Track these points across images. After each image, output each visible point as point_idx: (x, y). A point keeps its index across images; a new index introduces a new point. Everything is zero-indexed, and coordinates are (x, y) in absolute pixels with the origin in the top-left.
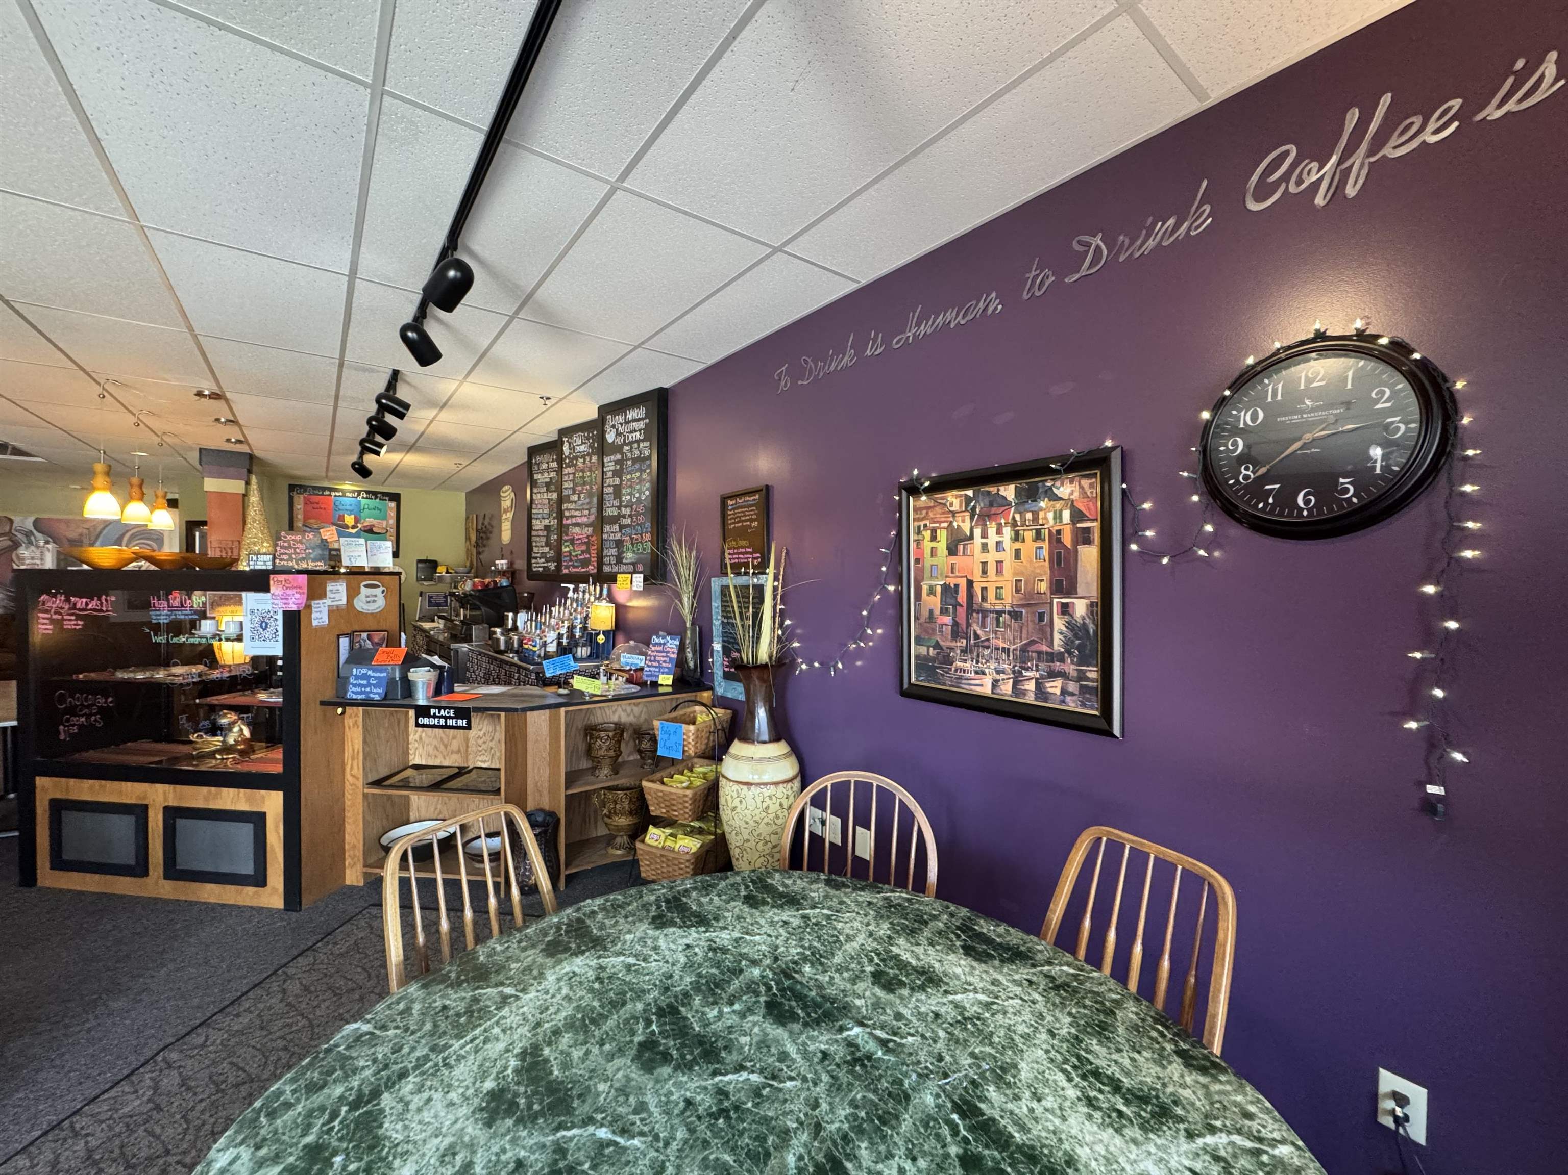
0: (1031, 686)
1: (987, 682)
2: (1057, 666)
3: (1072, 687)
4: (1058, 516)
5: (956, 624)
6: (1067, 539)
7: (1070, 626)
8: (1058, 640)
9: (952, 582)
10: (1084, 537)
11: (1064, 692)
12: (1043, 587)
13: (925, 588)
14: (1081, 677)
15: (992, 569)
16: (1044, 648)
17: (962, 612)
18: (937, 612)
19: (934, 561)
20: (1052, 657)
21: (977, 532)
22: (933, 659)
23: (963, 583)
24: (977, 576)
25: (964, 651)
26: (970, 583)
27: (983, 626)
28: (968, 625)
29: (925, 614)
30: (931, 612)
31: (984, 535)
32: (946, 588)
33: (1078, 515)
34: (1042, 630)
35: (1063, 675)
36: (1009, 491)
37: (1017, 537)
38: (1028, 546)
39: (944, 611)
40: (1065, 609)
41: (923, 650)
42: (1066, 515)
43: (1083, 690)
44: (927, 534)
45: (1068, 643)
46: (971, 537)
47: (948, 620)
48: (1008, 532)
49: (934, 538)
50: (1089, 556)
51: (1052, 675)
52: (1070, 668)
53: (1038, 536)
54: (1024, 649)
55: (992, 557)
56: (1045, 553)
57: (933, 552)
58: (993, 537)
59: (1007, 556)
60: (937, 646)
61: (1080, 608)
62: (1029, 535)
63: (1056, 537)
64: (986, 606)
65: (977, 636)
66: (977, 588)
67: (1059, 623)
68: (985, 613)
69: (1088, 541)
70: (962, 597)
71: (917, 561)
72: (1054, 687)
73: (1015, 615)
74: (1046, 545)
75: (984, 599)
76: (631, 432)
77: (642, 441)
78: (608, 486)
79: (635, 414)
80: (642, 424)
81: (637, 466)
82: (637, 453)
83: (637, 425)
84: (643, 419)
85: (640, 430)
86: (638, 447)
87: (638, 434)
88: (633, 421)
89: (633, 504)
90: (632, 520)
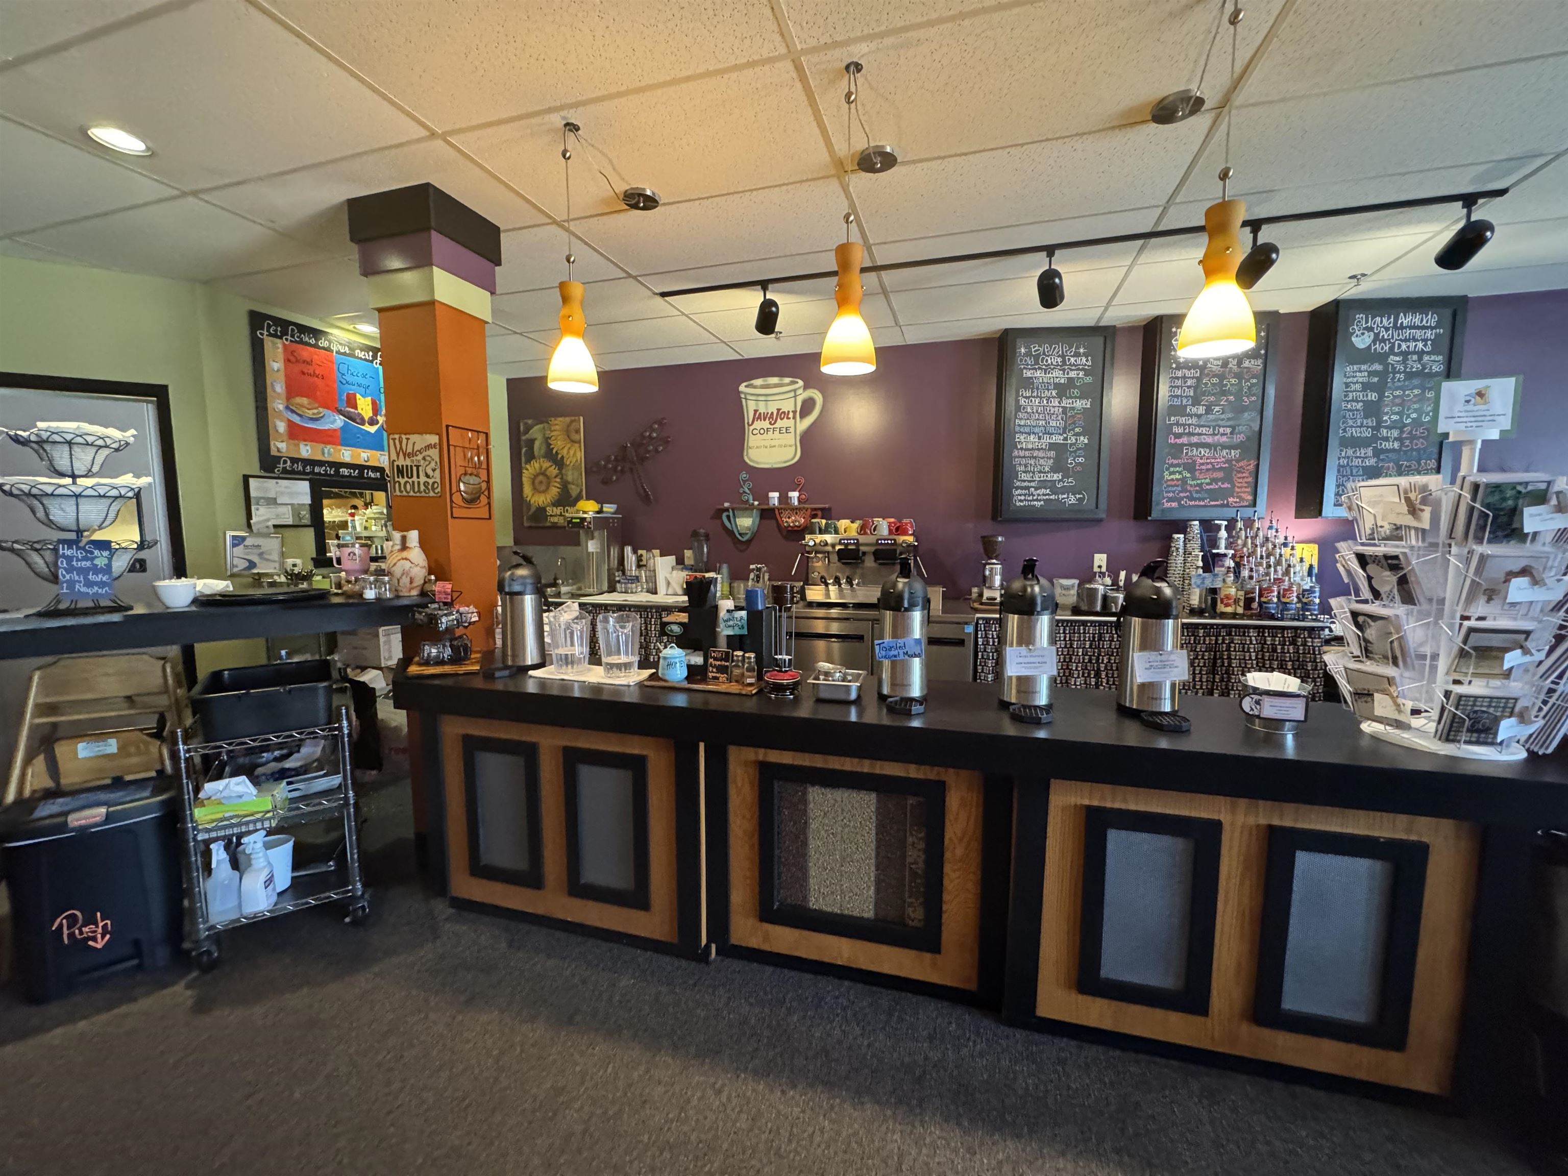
76: (1406, 340)
77: (1428, 353)
78: (1353, 401)
79: (1417, 320)
80: (1429, 334)
81: (1416, 382)
82: (1417, 367)
83: (1418, 333)
84: (1432, 328)
85: (1425, 341)
86: (1420, 359)
87: (1420, 345)
88: (1411, 327)
89: (1405, 425)
90: (1402, 444)
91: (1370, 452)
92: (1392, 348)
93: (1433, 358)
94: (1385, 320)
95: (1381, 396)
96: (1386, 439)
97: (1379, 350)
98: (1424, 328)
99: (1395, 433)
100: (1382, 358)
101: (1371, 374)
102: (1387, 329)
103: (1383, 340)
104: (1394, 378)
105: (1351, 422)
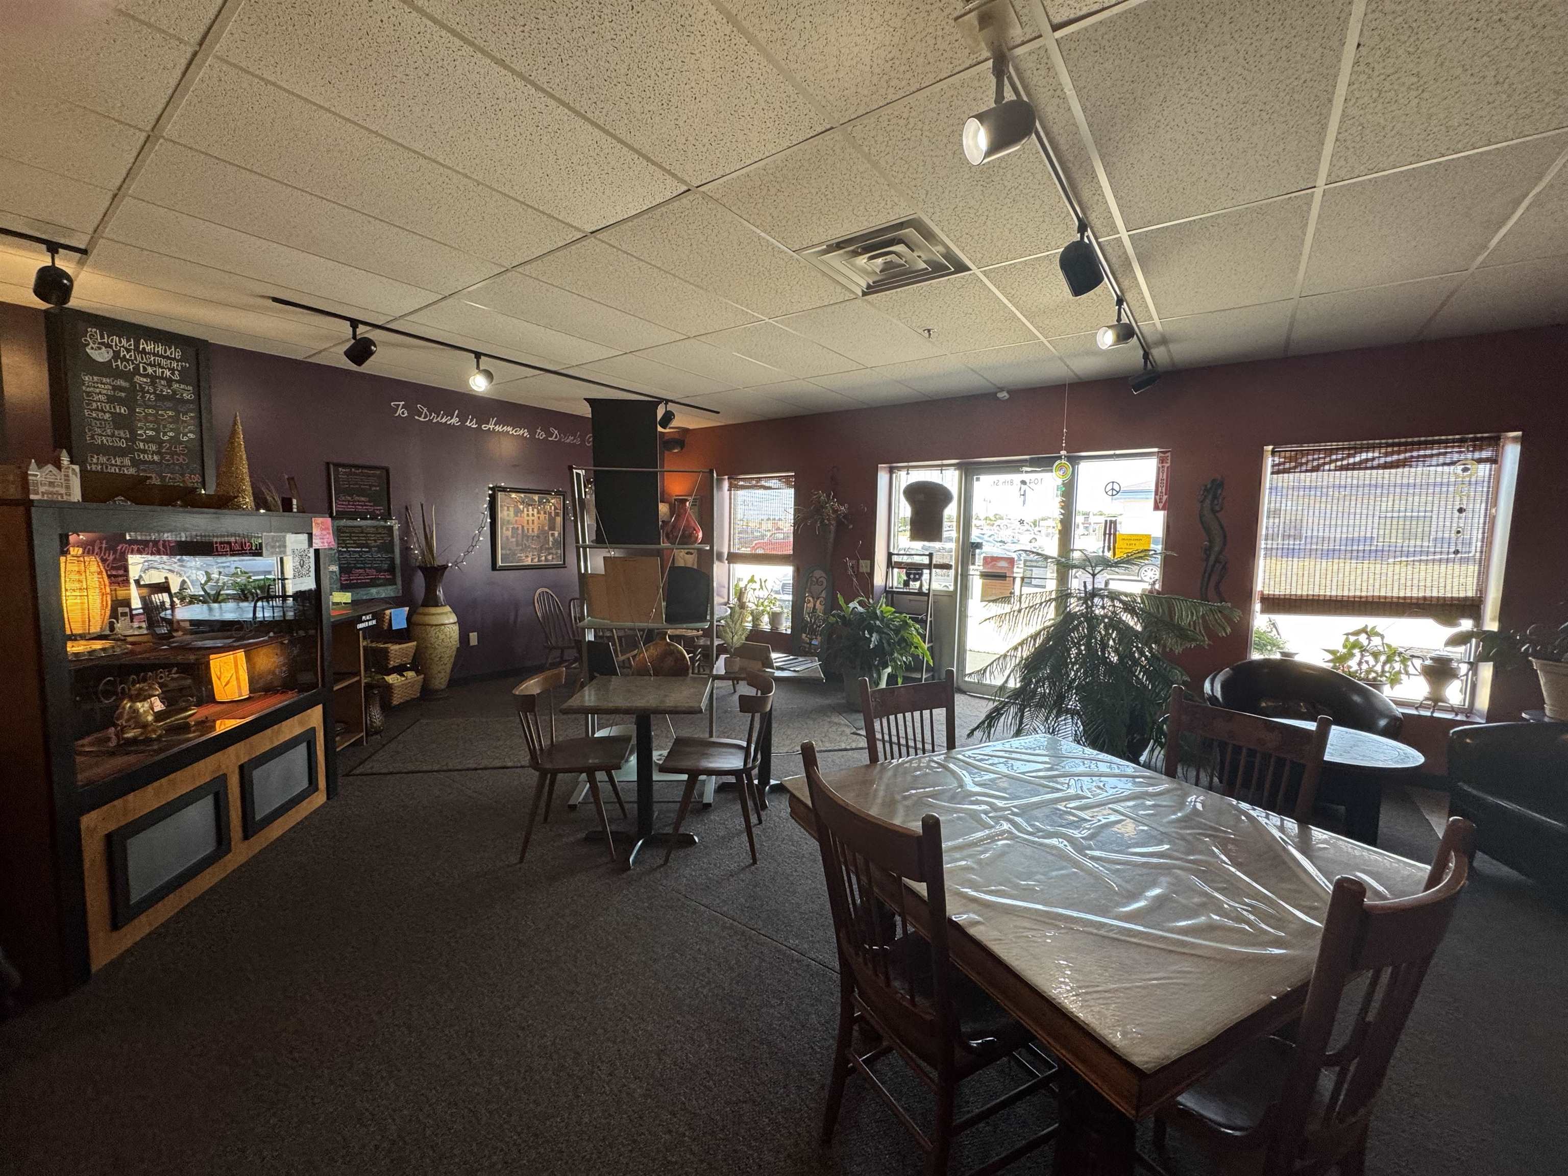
1: (529, 559)
2: (551, 551)
3: (555, 556)
4: (551, 507)
5: (517, 541)
6: (553, 515)
7: (554, 539)
8: (551, 543)
9: (516, 526)
11: (553, 558)
12: (546, 528)
13: (506, 528)
15: (530, 522)
16: (547, 546)
17: (520, 537)
18: (511, 537)
19: (509, 518)
20: (549, 549)
21: (525, 509)
22: (509, 555)
23: (520, 527)
24: (525, 524)
25: (521, 550)
27: (528, 541)
28: (522, 541)
29: (506, 538)
30: (508, 537)
31: (528, 510)
32: (514, 528)
33: (556, 508)
34: (546, 541)
35: (553, 553)
36: (536, 497)
37: (539, 513)
38: (542, 516)
39: (513, 537)
40: (553, 535)
41: (504, 552)
42: (553, 507)
43: (558, 557)
44: (507, 508)
45: (554, 545)
46: (523, 510)
47: (514, 540)
48: (535, 510)
50: (559, 520)
51: (550, 554)
53: (545, 513)
54: (541, 548)
55: (531, 518)
56: (547, 518)
57: (508, 515)
58: (531, 512)
59: (536, 518)
60: (510, 550)
61: (556, 534)
62: (542, 512)
63: (550, 514)
64: (529, 534)
65: (525, 544)
66: (525, 529)
67: (551, 539)
68: (528, 537)
69: (559, 516)
70: (520, 531)
71: (502, 518)
73: (538, 537)
74: (547, 516)
75: (528, 532)
76: (150, 365)
77: (177, 382)
79: (160, 349)
80: (174, 365)
81: (169, 404)
82: (167, 391)
83: (164, 362)
84: (178, 361)
85: (172, 370)
86: (170, 386)
87: (168, 373)
88: (154, 355)
89: (164, 441)
90: (162, 458)
91: (127, 461)
92: (137, 368)
93: (183, 386)
94: (124, 342)
95: (132, 411)
96: (144, 451)
97: (121, 367)
98: (168, 358)
99: (154, 447)
100: (128, 376)
101: (115, 388)
102: (128, 351)
103: (124, 359)
104: (143, 397)
105: (99, 431)
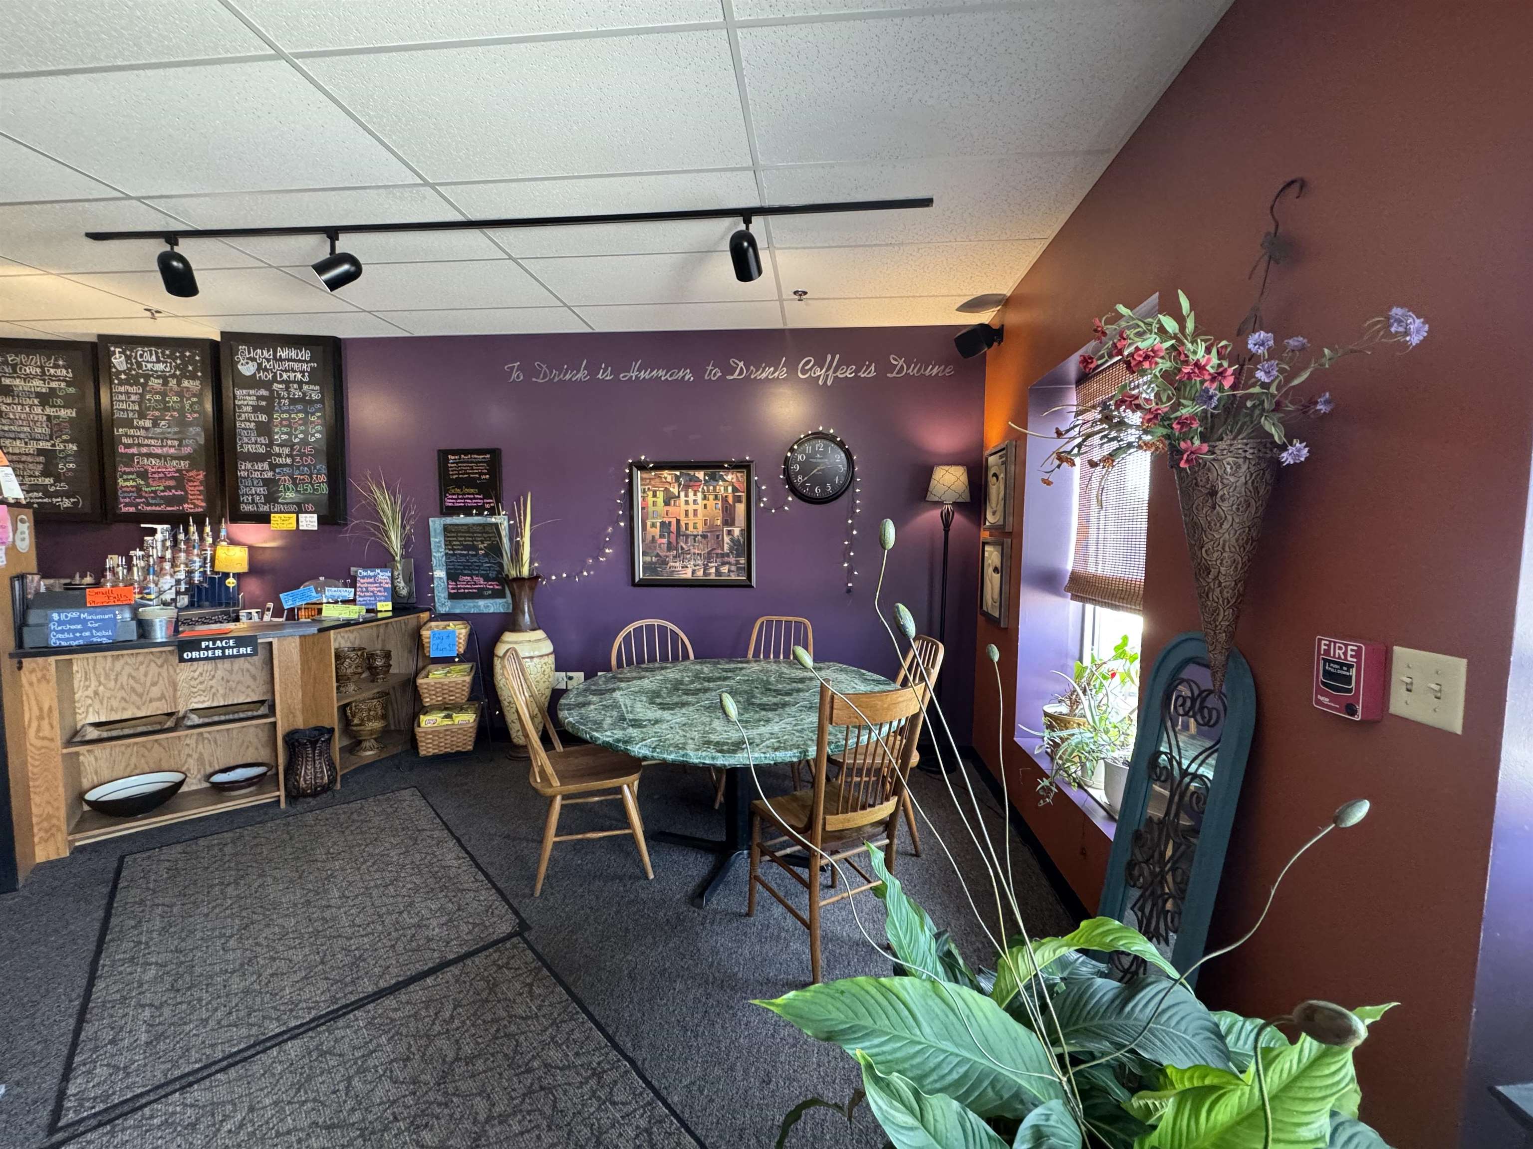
0: (713, 570)
1: (689, 571)
2: (726, 559)
3: (733, 568)
4: (726, 489)
5: (669, 543)
6: (730, 500)
7: (732, 540)
8: (726, 547)
9: (667, 520)
10: (738, 499)
11: (729, 571)
12: (719, 522)
13: (649, 524)
14: (738, 563)
15: (691, 513)
16: (720, 551)
17: (673, 536)
18: (657, 537)
19: (655, 508)
20: (723, 555)
21: (682, 494)
22: (655, 563)
23: (674, 521)
24: (682, 517)
25: (675, 557)
26: (678, 521)
27: (686, 542)
28: (677, 543)
29: (649, 538)
30: (653, 537)
31: (686, 496)
32: (663, 524)
33: (735, 489)
34: (718, 543)
35: (729, 563)
37: (705, 498)
38: (711, 502)
39: (662, 536)
40: (729, 533)
41: (648, 559)
42: (730, 489)
43: (738, 569)
44: (650, 494)
45: (731, 549)
46: (679, 496)
47: (665, 541)
48: (700, 495)
49: (655, 496)
50: (741, 508)
51: (724, 564)
52: (732, 559)
53: (716, 498)
54: (709, 553)
55: (691, 507)
56: (720, 506)
57: (654, 504)
58: (691, 497)
60: (658, 555)
61: (737, 532)
62: (711, 497)
63: (725, 499)
64: (688, 532)
65: (682, 548)
66: (683, 524)
67: (727, 539)
68: (687, 536)
69: (740, 502)
70: (673, 528)
71: (643, 508)
72: (725, 569)
73: (704, 536)
74: (720, 503)
75: (687, 529)
76: (286, 371)
77: (306, 383)
78: (245, 420)
79: (293, 354)
80: (305, 366)
81: (299, 407)
82: (298, 394)
83: (296, 366)
84: (307, 362)
85: (303, 372)
86: (300, 388)
87: (299, 376)
88: (289, 360)
89: (294, 444)
90: (293, 460)
91: (266, 466)
92: (275, 376)
93: (311, 387)
94: (265, 352)
95: (271, 418)
96: (279, 455)
97: (263, 378)
98: (300, 361)
99: (287, 451)
100: (267, 385)
101: (259, 398)
102: (268, 360)
103: (266, 370)
104: (280, 403)
105: (246, 440)
